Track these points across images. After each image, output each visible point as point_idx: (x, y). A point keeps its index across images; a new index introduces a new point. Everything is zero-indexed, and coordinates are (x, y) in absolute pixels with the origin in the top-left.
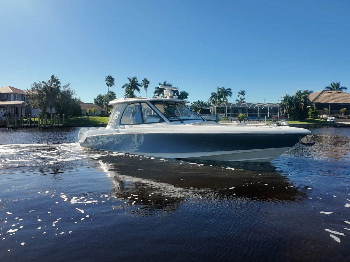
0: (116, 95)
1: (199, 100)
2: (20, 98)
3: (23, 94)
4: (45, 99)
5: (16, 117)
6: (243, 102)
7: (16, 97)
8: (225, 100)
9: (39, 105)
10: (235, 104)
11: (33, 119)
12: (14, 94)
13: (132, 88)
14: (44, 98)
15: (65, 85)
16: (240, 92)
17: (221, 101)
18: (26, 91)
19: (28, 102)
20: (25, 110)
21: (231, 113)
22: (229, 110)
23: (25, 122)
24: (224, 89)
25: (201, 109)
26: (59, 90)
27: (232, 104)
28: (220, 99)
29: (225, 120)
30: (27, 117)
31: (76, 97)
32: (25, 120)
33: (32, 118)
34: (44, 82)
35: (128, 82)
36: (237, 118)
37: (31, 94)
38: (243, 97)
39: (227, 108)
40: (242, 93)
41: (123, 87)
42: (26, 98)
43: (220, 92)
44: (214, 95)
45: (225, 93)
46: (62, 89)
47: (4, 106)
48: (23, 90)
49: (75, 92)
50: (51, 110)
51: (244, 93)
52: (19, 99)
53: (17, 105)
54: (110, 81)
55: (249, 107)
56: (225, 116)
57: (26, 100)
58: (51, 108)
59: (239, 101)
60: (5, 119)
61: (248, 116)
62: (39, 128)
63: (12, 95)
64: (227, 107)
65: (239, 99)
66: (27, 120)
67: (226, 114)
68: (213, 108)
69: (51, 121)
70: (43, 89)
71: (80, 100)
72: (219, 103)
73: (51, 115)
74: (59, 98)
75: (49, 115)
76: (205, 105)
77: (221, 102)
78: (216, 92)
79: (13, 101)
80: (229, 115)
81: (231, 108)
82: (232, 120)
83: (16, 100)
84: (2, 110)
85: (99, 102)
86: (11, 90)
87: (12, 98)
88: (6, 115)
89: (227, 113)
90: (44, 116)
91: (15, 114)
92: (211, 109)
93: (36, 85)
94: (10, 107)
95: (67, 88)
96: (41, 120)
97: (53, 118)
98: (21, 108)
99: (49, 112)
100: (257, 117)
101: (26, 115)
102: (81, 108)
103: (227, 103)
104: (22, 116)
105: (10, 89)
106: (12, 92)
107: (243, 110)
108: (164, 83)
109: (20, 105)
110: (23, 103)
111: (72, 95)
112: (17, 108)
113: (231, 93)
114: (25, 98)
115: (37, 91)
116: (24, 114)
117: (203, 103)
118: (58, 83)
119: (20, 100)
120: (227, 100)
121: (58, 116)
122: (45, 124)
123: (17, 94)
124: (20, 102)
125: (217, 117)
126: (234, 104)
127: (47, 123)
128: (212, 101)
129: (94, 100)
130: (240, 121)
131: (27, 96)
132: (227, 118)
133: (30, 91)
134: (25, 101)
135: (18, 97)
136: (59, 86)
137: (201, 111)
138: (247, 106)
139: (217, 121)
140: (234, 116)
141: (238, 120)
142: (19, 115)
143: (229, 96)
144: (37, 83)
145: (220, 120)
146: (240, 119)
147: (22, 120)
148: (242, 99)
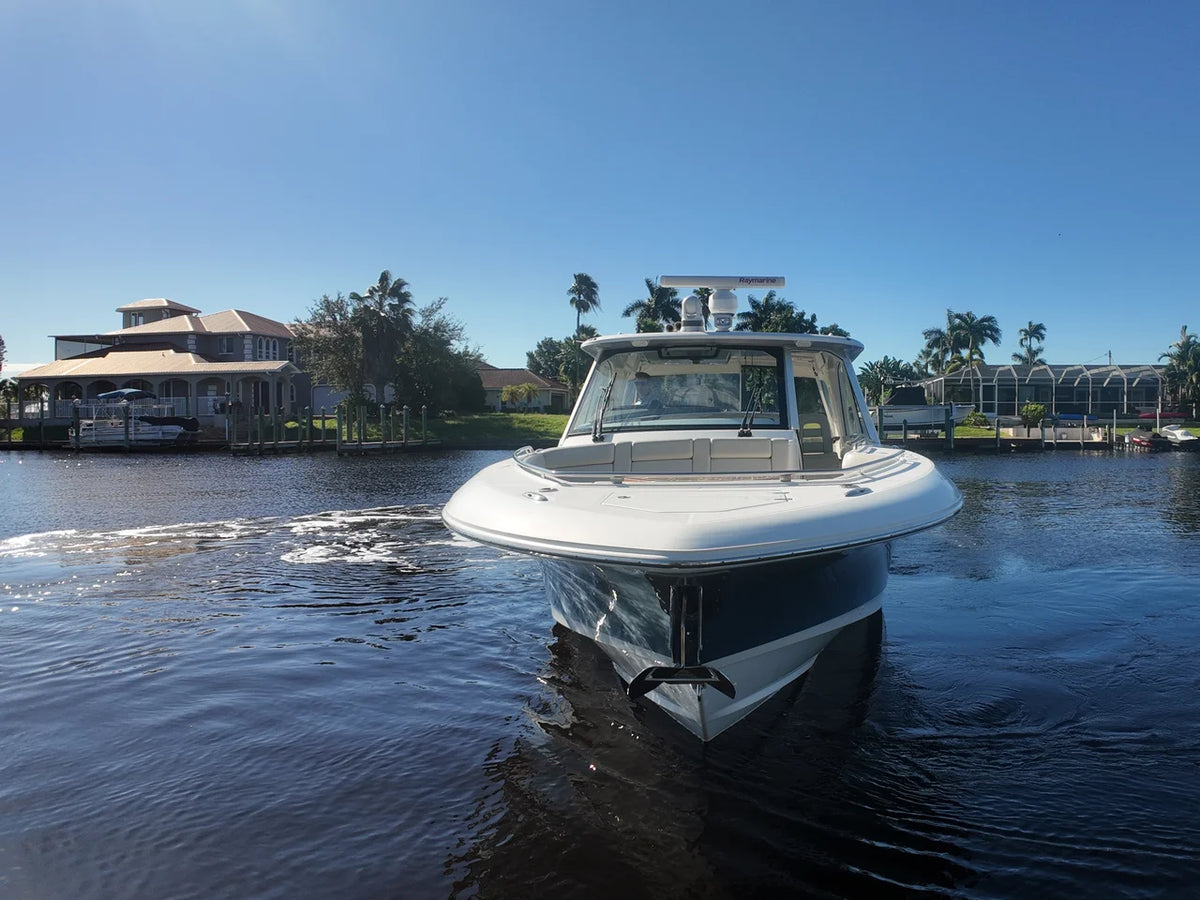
1: (886, 357)
2: (274, 348)
3: (284, 335)
4: (359, 353)
5: (261, 417)
6: (1036, 364)
7: (260, 347)
8: (976, 357)
9: (341, 374)
10: (1010, 370)
11: (318, 424)
12: (254, 336)
13: (655, 318)
14: (357, 352)
15: (429, 305)
16: (1027, 328)
17: (961, 359)
18: (295, 326)
19: (301, 366)
20: (292, 390)
21: (996, 402)
22: (988, 391)
23: (292, 433)
24: (973, 319)
25: (894, 386)
26: (408, 325)
27: (1001, 369)
28: (960, 353)
29: (975, 424)
30: (299, 414)
31: (467, 347)
32: (290, 425)
33: (317, 418)
34: (355, 296)
35: (646, 296)
36: (1016, 418)
37: (312, 336)
38: (1035, 344)
39: (982, 384)
40: (1036, 331)
41: (627, 313)
42: (294, 350)
43: (959, 327)
44: (936, 339)
45: (974, 331)
46: (417, 321)
47: (220, 379)
48: (286, 323)
49: (461, 329)
50: (381, 392)
51: (1043, 332)
52: (271, 356)
53: (263, 373)
54: (585, 292)
55: (1057, 380)
56: (977, 410)
57: (295, 358)
58: (380, 383)
59: (1023, 360)
60: (224, 422)
61: (1056, 412)
62: (340, 455)
63: (248, 342)
64: (983, 381)
65: (1023, 352)
66: (297, 425)
67: (978, 406)
68: (934, 383)
69: (379, 430)
70: (353, 319)
71: (479, 356)
72: (954, 365)
73: (379, 409)
74: (407, 352)
75: (373, 409)
76: (907, 373)
77: (963, 361)
78: (945, 328)
79: (249, 360)
80: (988, 408)
81: (994, 383)
82: (998, 425)
83: (260, 356)
84: (215, 393)
85: (546, 363)
86: (244, 324)
87: (247, 351)
88: (227, 410)
89: (981, 402)
90: (355, 411)
91: (257, 403)
92: (928, 386)
93: (328, 305)
94: (240, 383)
95: (436, 317)
96: (345, 427)
97: (388, 418)
98: (279, 385)
99: (373, 398)
100: (1087, 413)
101: (294, 409)
102: (484, 385)
103: (983, 366)
104: (280, 412)
105: (241, 320)
106: (248, 329)
107: (1039, 389)
108: (767, 300)
109: (273, 373)
110: (285, 369)
111: (452, 342)
112: (265, 385)
113: (997, 331)
114: (291, 350)
115: (333, 325)
116: (286, 406)
117: (902, 364)
118: (405, 298)
119: (275, 359)
120: (981, 355)
121: (403, 413)
122: (360, 439)
123: (265, 336)
124: (276, 365)
125: (948, 413)
126: (1006, 368)
127: (365, 436)
128: (930, 359)
129: (527, 358)
130: (1026, 429)
131: (301, 343)
132: (982, 416)
133: (310, 327)
134: (291, 360)
135: (268, 348)
136: (409, 311)
137: (893, 394)
138: (1053, 376)
139: (948, 426)
140: (1008, 410)
141: (1019, 424)
142: (272, 410)
143: (990, 341)
144: (333, 298)
145: (957, 425)
146: (1029, 422)
147: (280, 425)
148: (1033, 353)
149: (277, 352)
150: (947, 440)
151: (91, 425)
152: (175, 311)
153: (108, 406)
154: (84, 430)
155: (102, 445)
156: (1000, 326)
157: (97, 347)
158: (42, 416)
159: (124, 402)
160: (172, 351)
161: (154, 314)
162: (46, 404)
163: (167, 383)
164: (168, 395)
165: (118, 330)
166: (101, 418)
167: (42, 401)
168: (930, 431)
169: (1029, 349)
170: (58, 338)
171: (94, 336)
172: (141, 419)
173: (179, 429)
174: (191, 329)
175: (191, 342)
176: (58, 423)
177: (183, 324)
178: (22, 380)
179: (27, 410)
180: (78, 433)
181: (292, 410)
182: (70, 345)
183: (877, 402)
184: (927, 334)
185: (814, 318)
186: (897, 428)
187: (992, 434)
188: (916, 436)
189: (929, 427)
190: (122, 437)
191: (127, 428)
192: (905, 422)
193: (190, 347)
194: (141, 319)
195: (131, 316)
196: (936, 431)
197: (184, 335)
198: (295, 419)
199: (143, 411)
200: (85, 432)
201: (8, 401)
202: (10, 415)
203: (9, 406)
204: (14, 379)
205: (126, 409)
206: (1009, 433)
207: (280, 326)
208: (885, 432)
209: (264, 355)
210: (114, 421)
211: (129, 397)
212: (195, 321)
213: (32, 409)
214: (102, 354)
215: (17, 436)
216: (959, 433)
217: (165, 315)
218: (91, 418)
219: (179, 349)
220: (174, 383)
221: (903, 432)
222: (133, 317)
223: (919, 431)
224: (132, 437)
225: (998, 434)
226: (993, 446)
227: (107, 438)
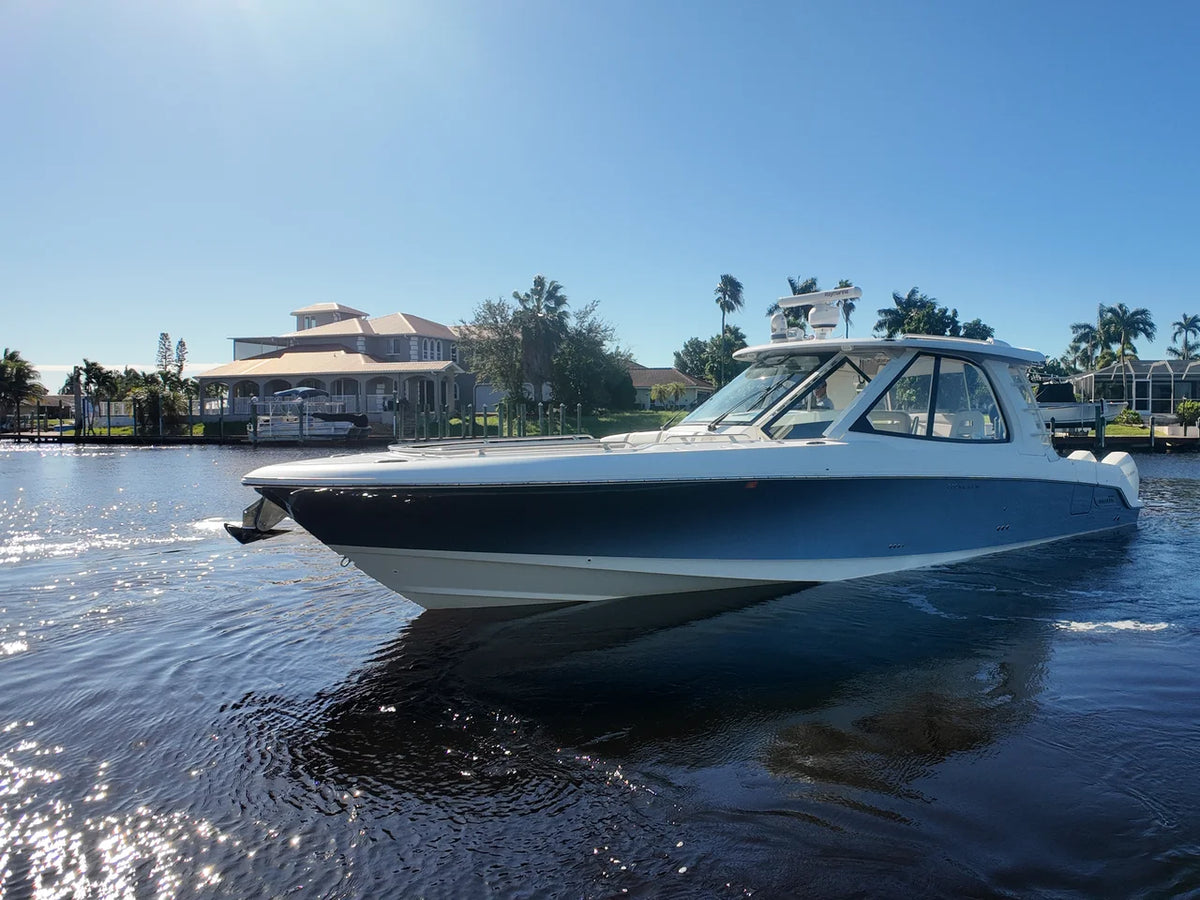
0: (745, 340)
2: (438, 350)
3: (448, 337)
4: (518, 354)
5: (427, 413)
6: (1192, 359)
7: (426, 349)
8: (1128, 352)
9: (502, 374)
10: (1165, 365)
11: (480, 421)
12: (420, 337)
13: (797, 317)
14: (517, 352)
15: (583, 309)
16: (1182, 321)
17: (1112, 355)
18: (459, 327)
19: (466, 367)
20: (456, 391)
21: (1150, 399)
22: (1142, 388)
23: (455, 429)
24: (1125, 312)
25: (1041, 382)
26: (563, 327)
27: (1155, 364)
28: (1109, 348)
29: (1127, 422)
30: (463, 412)
31: (618, 347)
32: (454, 421)
33: (479, 415)
34: (515, 296)
36: (1172, 416)
37: (475, 337)
38: (1192, 338)
39: (1134, 380)
40: (1191, 324)
42: (457, 351)
43: (1110, 322)
44: (1085, 334)
45: (1126, 325)
46: (572, 323)
47: (388, 378)
48: (450, 326)
49: (613, 330)
50: (539, 391)
52: (436, 357)
53: (428, 373)
54: (731, 292)
56: (1129, 407)
57: (458, 358)
58: (538, 381)
59: (1179, 355)
60: (391, 418)
63: (414, 343)
64: (1137, 377)
65: (1179, 346)
66: (461, 421)
67: (1130, 402)
68: (1083, 380)
69: (537, 427)
70: (515, 320)
71: (630, 356)
72: (1104, 361)
73: (537, 406)
74: (563, 353)
75: (532, 406)
76: (1054, 369)
77: (1114, 357)
78: (1096, 323)
79: (414, 360)
80: (1142, 405)
81: (1149, 379)
82: (1153, 423)
83: (426, 357)
84: (383, 391)
85: (692, 362)
86: (410, 326)
87: (414, 351)
88: (395, 407)
89: (1134, 399)
90: (515, 408)
91: (422, 400)
92: (1077, 383)
93: (489, 307)
94: (407, 383)
95: (589, 319)
96: (505, 423)
97: (545, 415)
98: (443, 384)
99: (532, 396)
101: (458, 406)
102: (634, 385)
103: (1136, 362)
104: (445, 409)
105: (407, 322)
106: (414, 332)
107: (1196, 385)
108: (909, 296)
109: (438, 373)
110: (450, 368)
111: (604, 342)
112: (431, 384)
113: (1152, 325)
114: (454, 351)
115: (494, 327)
116: (450, 403)
117: (1048, 361)
118: (561, 301)
119: (439, 359)
120: (1134, 350)
121: (560, 411)
122: (519, 434)
123: (430, 338)
124: (440, 365)
125: (1099, 410)
126: (1161, 363)
127: (524, 432)
128: (1078, 354)
129: (674, 358)
130: (1183, 428)
131: (464, 344)
132: (1135, 414)
133: (473, 329)
134: (454, 360)
135: (432, 350)
136: (565, 313)
137: (1040, 390)
139: (1099, 424)
140: (1162, 407)
141: (1175, 422)
142: (436, 407)
143: (1143, 335)
144: (495, 302)
145: (1109, 423)
146: (1186, 421)
147: (444, 422)
148: (1188, 347)
149: (441, 353)
150: (1098, 439)
151: (268, 421)
152: (345, 314)
153: (284, 403)
154: (261, 425)
155: (277, 439)
156: (1153, 320)
157: (273, 348)
158: (222, 412)
159: (299, 400)
160: (343, 352)
161: (326, 317)
162: (225, 401)
163: (339, 382)
164: (339, 393)
165: (291, 332)
166: (276, 415)
167: (222, 399)
168: (1080, 429)
169: (1186, 344)
170: (237, 340)
171: (270, 339)
172: (316, 415)
173: (351, 425)
174: (360, 331)
175: (360, 344)
176: (239, 418)
177: (352, 327)
178: (203, 380)
179: (208, 407)
180: (255, 428)
181: (456, 408)
182: (246, 346)
184: (1076, 328)
185: (955, 313)
187: (1146, 433)
188: (1064, 434)
189: (1079, 425)
190: (298, 433)
191: (301, 423)
192: (1053, 419)
193: (360, 348)
194: (314, 322)
195: (304, 319)
196: (1085, 430)
197: (355, 337)
198: (458, 414)
199: (316, 408)
200: (263, 428)
201: (190, 399)
202: (191, 411)
203: (190, 402)
204: (195, 378)
205: (301, 406)
206: (1163, 432)
207: (444, 328)
209: (429, 355)
210: (290, 417)
211: (304, 395)
212: (364, 324)
213: (213, 406)
214: (277, 354)
215: (198, 431)
216: (1111, 431)
217: (336, 319)
218: (268, 415)
219: (350, 350)
220: (345, 383)
222: (307, 320)
223: (1068, 430)
224: (306, 432)
225: (1152, 433)
226: (1147, 445)
227: (283, 433)
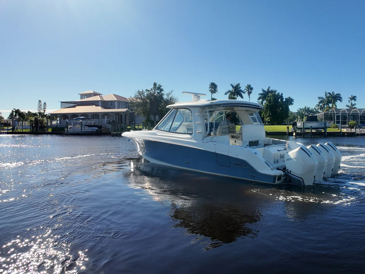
1: (305, 106)
3: (127, 101)
5: (120, 125)
6: (353, 108)
7: (120, 105)
8: (334, 106)
9: (143, 113)
12: (118, 101)
13: (234, 95)
14: (148, 106)
15: (168, 92)
16: (351, 97)
17: (329, 107)
18: (130, 99)
19: (132, 110)
20: (129, 118)
21: (341, 120)
22: (338, 117)
23: (129, 130)
24: (334, 94)
25: (308, 115)
26: (163, 98)
27: (342, 110)
28: (328, 105)
29: (334, 127)
30: (131, 124)
33: (136, 126)
34: (147, 90)
35: (231, 89)
37: (135, 101)
38: (353, 102)
39: (336, 115)
40: (354, 98)
41: (226, 94)
43: (329, 97)
44: (322, 100)
45: (334, 98)
46: (165, 97)
47: (108, 114)
48: (127, 98)
49: (178, 99)
50: (155, 118)
51: (356, 98)
53: (121, 112)
54: (214, 88)
56: (334, 123)
58: (155, 115)
59: (349, 107)
60: (109, 126)
61: (360, 124)
63: (116, 103)
65: (350, 105)
66: (131, 127)
67: (335, 122)
70: (147, 96)
72: (327, 109)
73: (154, 123)
74: (162, 106)
75: (152, 123)
76: (312, 111)
78: (324, 97)
79: (116, 108)
80: (338, 122)
81: (340, 114)
82: (341, 128)
83: (120, 107)
84: (107, 118)
86: (115, 98)
87: (116, 106)
89: (336, 120)
90: (147, 123)
91: (119, 121)
92: (319, 115)
93: (139, 92)
94: (114, 115)
95: (170, 96)
96: (144, 128)
98: (125, 116)
99: (153, 119)
103: (336, 110)
104: (126, 123)
106: (116, 100)
107: (355, 117)
108: (268, 90)
109: (124, 112)
110: (127, 111)
112: (121, 116)
113: (341, 98)
114: (129, 106)
115: (141, 98)
116: (127, 122)
117: (310, 109)
118: (162, 90)
119: (124, 108)
120: (336, 106)
123: (121, 102)
124: (125, 110)
125: (325, 124)
126: (344, 110)
128: (319, 107)
130: (350, 129)
131: (131, 103)
132: (336, 125)
133: (134, 99)
134: (129, 108)
135: (122, 105)
136: (163, 94)
137: (307, 118)
138: (359, 112)
139: (325, 128)
140: (344, 123)
141: (348, 127)
142: (123, 123)
143: (338, 101)
144: (141, 90)
145: (328, 128)
146: (351, 127)
147: (126, 127)
148: (352, 105)
149: (125, 106)
150: (325, 132)
151: (71, 127)
152: (95, 94)
153: (76, 122)
154: (69, 128)
155: (74, 133)
156: (342, 96)
157: (73, 105)
158: (57, 124)
160: (94, 106)
161: (89, 95)
162: (58, 121)
163: (93, 115)
164: (93, 119)
165: (78, 99)
166: (74, 125)
168: (319, 130)
169: (352, 104)
170: (62, 102)
171: (72, 102)
172: (86, 125)
173: (97, 128)
174: (100, 99)
175: (100, 103)
176: (62, 126)
177: (97, 98)
178: (51, 114)
179: (53, 123)
180: (67, 129)
181: (129, 123)
182: (65, 104)
183: (302, 121)
184: (319, 98)
185: (282, 94)
186: (309, 129)
187: (339, 131)
188: (315, 131)
189: (319, 128)
190: (80, 131)
191: (82, 128)
192: (311, 126)
193: (100, 105)
194: (86, 97)
195: (83, 96)
196: (321, 130)
197: (98, 101)
198: (130, 126)
199: (86, 123)
201: (47, 120)
202: (48, 124)
203: (48, 121)
204: (49, 114)
205: (81, 123)
206: (344, 130)
207: (125, 99)
208: (305, 130)
209: (121, 107)
210: (78, 126)
211: (82, 119)
212: (101, 97)
213: (54, 123)
214: (74, 107)
215: (50, 130)
216: (329, 130)
217: (92, 96)
218: (71, 125)
219: (97, 105)
220: (95, 115)
221: (310, 130)
223: (316, 130)
224: (83, 131)
225: (341, 131)
226: (340, 134)
227: (76, 131)
